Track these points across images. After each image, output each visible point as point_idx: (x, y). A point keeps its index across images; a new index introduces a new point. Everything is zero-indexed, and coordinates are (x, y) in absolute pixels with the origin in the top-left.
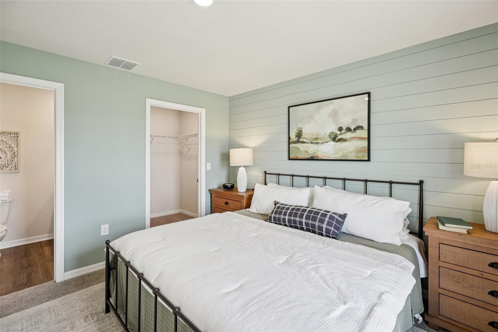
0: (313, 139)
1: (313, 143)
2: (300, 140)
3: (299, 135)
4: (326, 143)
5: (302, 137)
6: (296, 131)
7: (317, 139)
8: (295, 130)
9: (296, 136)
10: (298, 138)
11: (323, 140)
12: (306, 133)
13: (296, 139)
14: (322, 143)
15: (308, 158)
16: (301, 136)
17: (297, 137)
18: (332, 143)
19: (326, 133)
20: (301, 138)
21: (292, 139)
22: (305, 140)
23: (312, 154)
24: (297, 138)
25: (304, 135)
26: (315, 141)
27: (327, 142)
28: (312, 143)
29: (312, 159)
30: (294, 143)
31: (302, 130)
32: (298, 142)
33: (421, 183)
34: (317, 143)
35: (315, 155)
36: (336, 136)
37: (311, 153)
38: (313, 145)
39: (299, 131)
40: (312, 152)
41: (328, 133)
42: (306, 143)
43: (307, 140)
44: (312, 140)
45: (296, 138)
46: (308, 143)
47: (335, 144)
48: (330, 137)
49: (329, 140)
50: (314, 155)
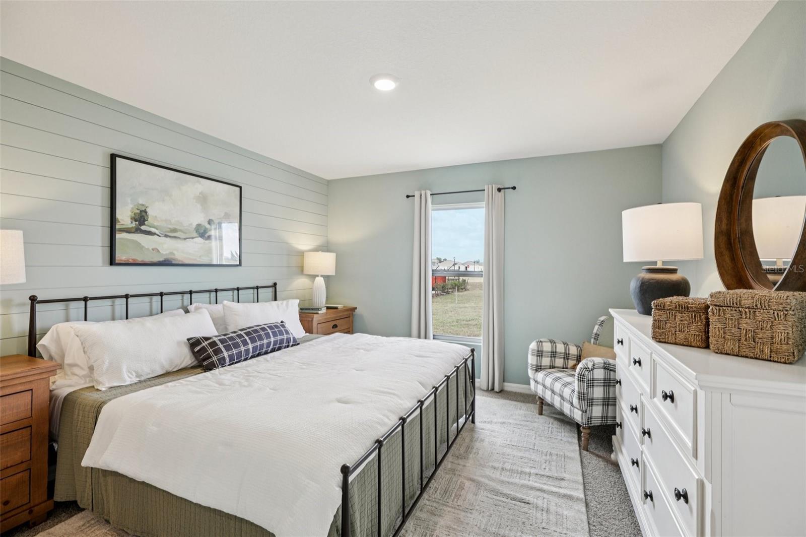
0: (169, 230)
1: (170, 237)
2: (143, 228)
3: (141, 218)
4: (191, 240)
5: (146, 222)
6: (132, 208)
7: (175, 230)
8: (131, 206)
9: (131, 219)
10: (137, 223)
11: (186, 233)
12: (156, 217)
13: (134, 225)
14: (185, 239)
15: (159, 261)
16: (145, 220)
17: (136, 221)
18: (200, 240)
19: (191, 224)
20: (144, 224)
21: (122, 222)
22: (153, 230)
23: (166, 254)
24: (134, 223)
25: (150, 220)
26: (171, 234)
27: (193, 238)
28: (166, 236)
29: (166, 263)
30: (128, 231)
31: (147, 210)
32: (137, 230)
33: (275, 284)
34: (175, 237)
35: (173, 257)
36: (206, 231)
37: (164, 253)
38: (168, 239)
39: (141, 211)
40: (167, 252)
41: (194, 225)
42: (156, 236)
43: (157, 229)
44: (168, 232)
45: (132, 223)
46: (160, 236)
47: (204, 243)
48: (196, 232)
49: (195, 234)
50: (170, 257)
